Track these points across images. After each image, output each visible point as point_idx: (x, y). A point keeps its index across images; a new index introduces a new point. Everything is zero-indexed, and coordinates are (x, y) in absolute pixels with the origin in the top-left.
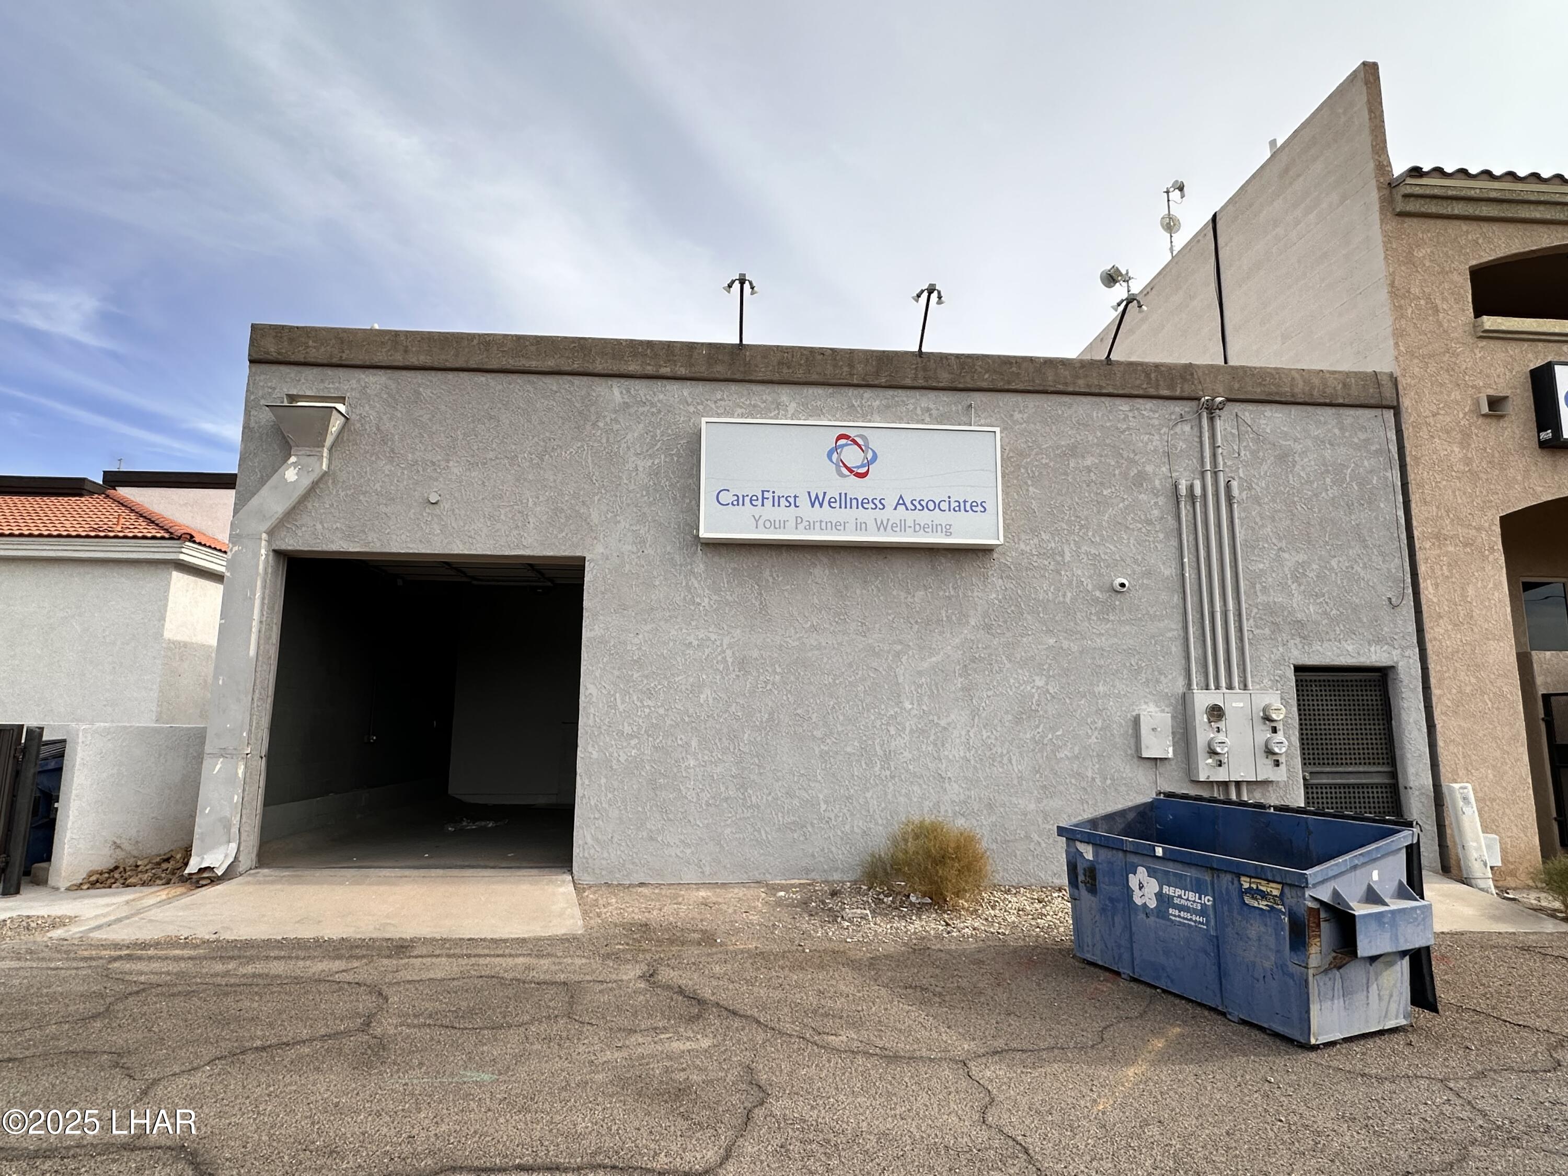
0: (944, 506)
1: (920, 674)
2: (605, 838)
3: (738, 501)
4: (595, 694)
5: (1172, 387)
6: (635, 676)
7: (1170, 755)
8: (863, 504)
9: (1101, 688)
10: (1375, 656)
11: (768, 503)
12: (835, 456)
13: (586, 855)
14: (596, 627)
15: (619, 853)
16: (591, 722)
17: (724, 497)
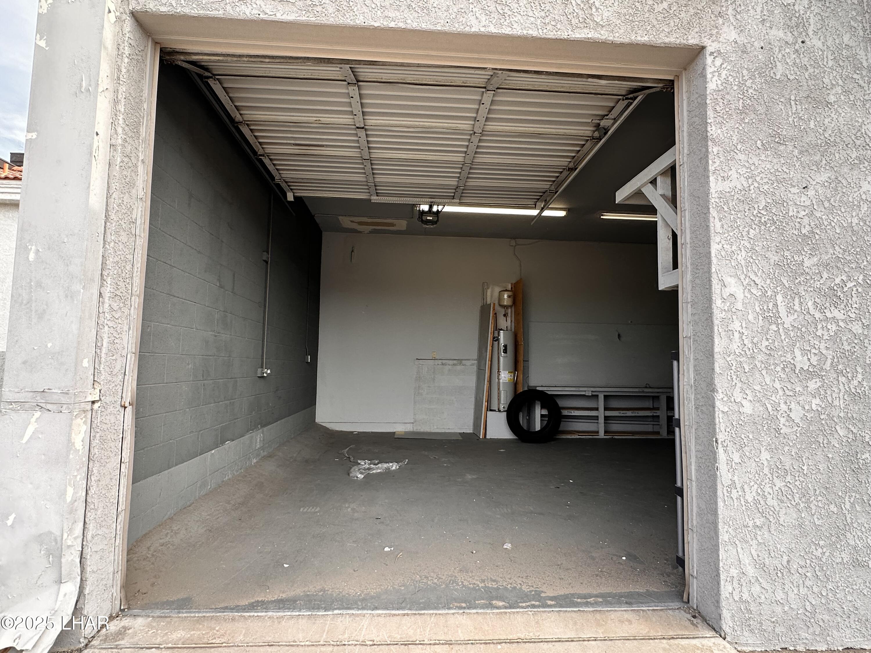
2: (776, 562)
4: (740, 296)
6: (807, 263)
13: (746, 596)
14: (733, 173)
15: (803, 591)
16: (735, 346)
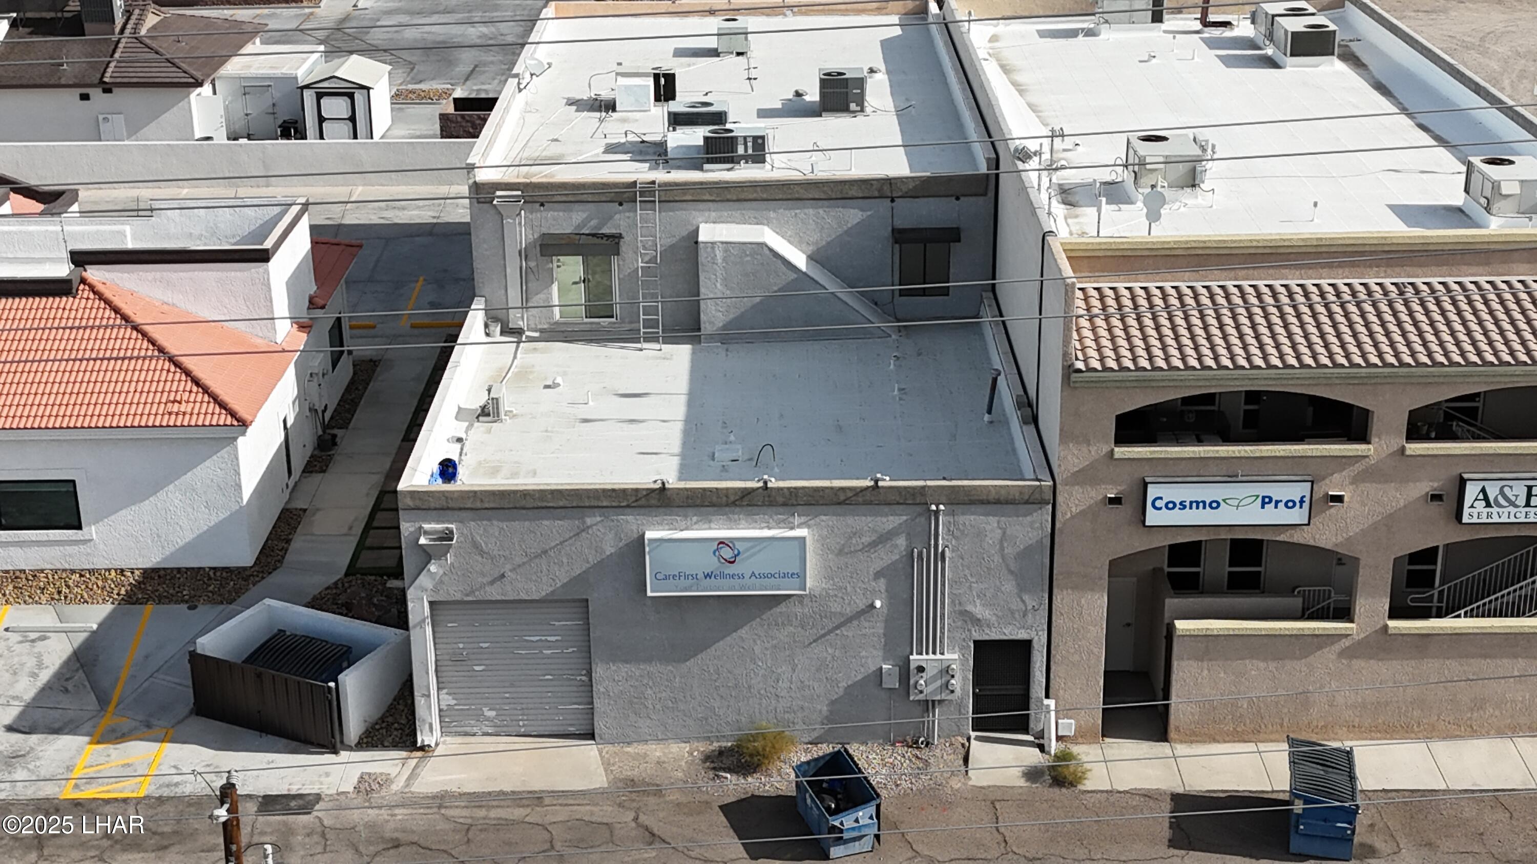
0: (777, 576)
1: (766, 649)
3: (666, 578)
5: (914, 499)
7: (897, 686)
8: (733, 576)
9: (864, 653)
10: (1022, 635)
11: (682, 578)
12: (717, 553)
17: (659, 576)
